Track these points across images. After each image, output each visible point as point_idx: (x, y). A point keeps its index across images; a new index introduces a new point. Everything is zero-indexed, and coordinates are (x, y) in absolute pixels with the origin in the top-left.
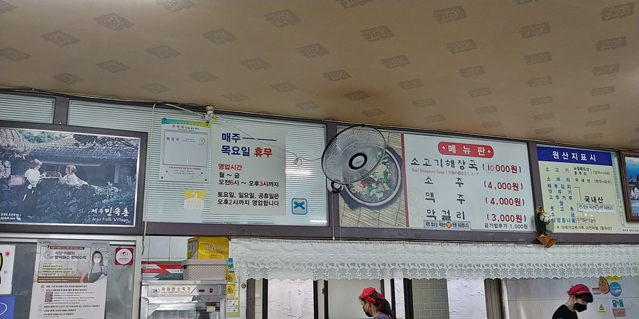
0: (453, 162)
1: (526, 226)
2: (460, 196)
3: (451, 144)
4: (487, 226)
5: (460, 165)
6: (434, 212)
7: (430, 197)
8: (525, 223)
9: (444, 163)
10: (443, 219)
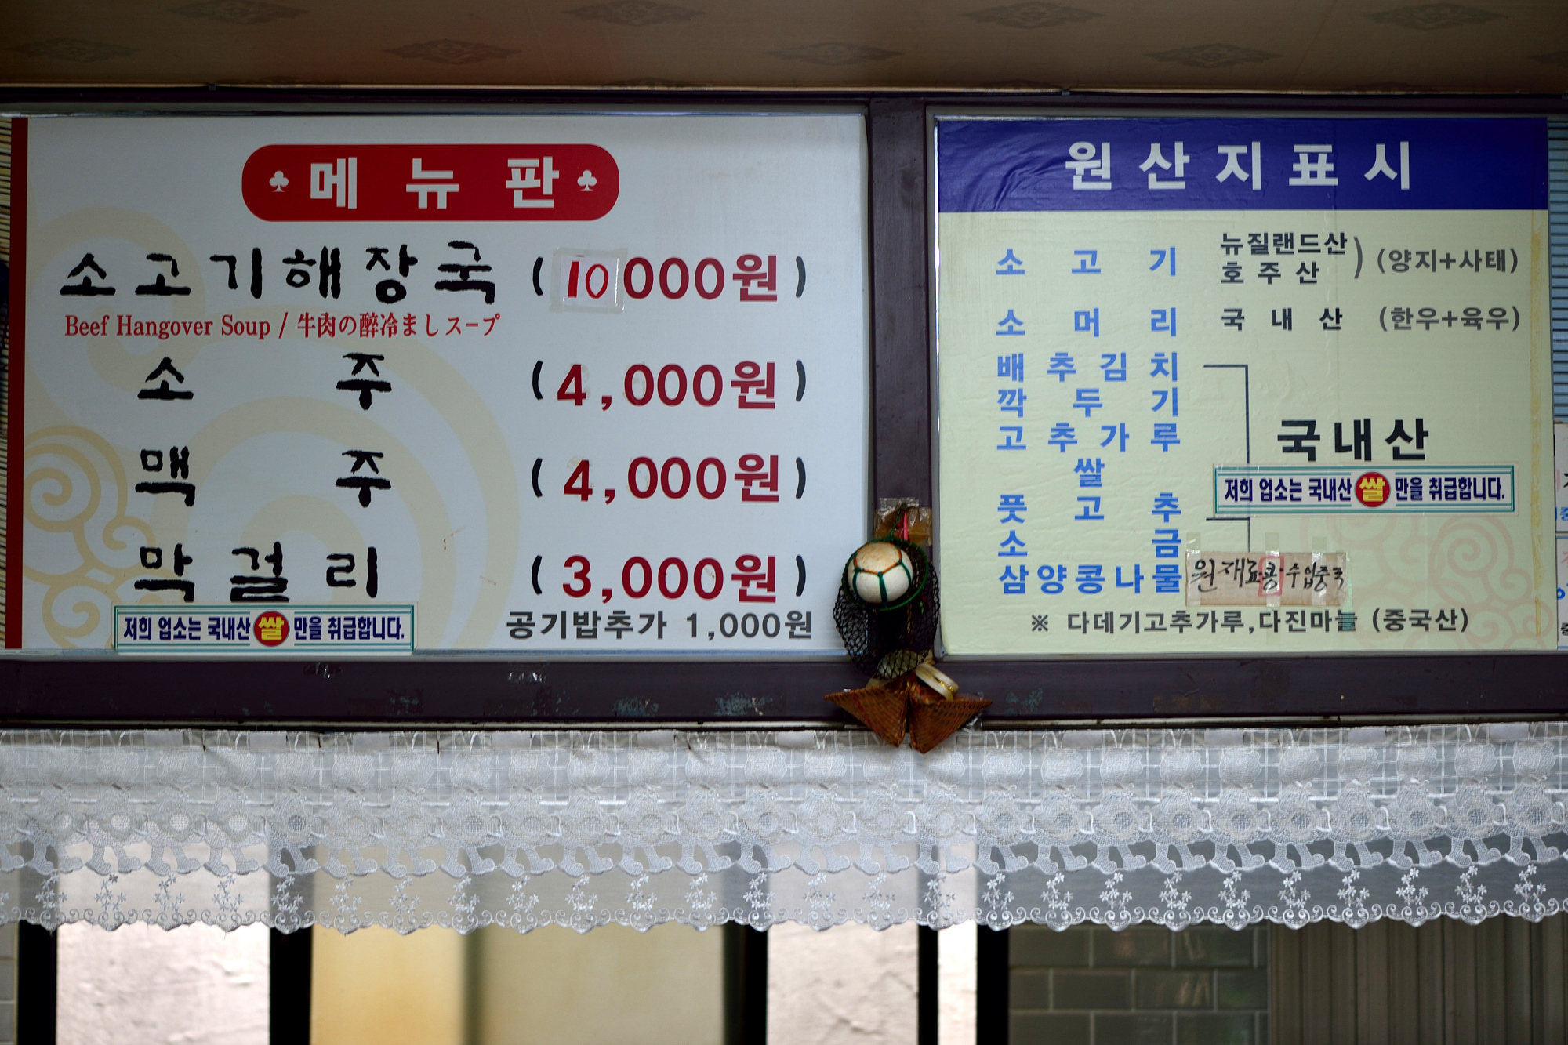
0: (331, 265)
1: (799, 623)
2: (362, 457)
3: (330, 154)
4: (521, 625)
5: (379, 274)
6: (181, 561)
7: (164, 476)
8: (802, 605)
9: (274, 272)
10: (236, 596)
